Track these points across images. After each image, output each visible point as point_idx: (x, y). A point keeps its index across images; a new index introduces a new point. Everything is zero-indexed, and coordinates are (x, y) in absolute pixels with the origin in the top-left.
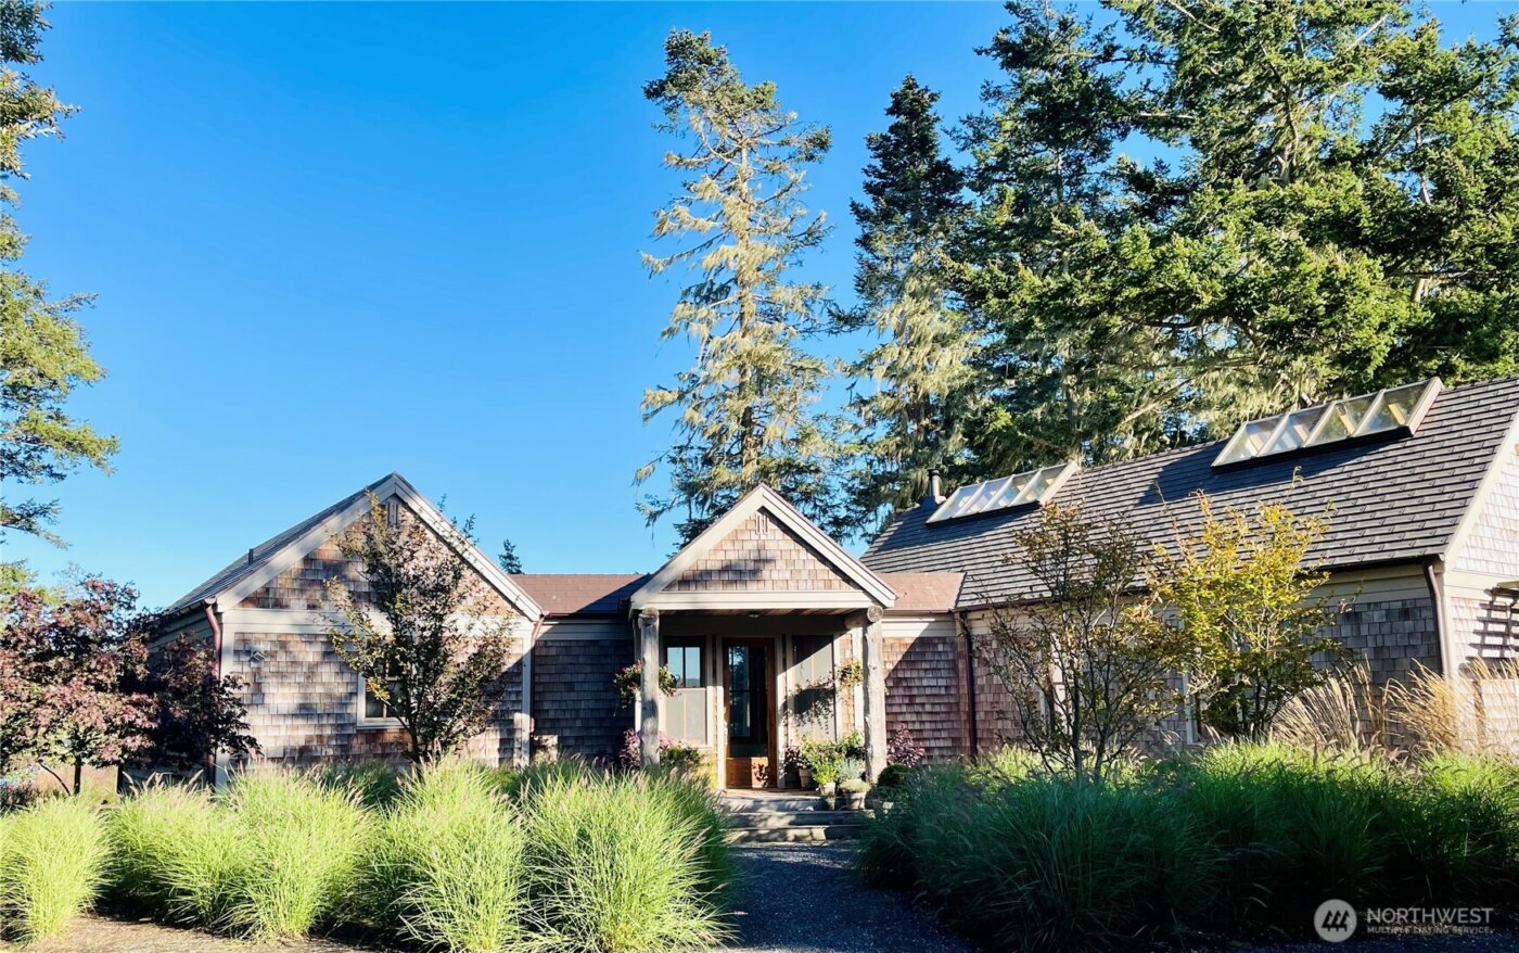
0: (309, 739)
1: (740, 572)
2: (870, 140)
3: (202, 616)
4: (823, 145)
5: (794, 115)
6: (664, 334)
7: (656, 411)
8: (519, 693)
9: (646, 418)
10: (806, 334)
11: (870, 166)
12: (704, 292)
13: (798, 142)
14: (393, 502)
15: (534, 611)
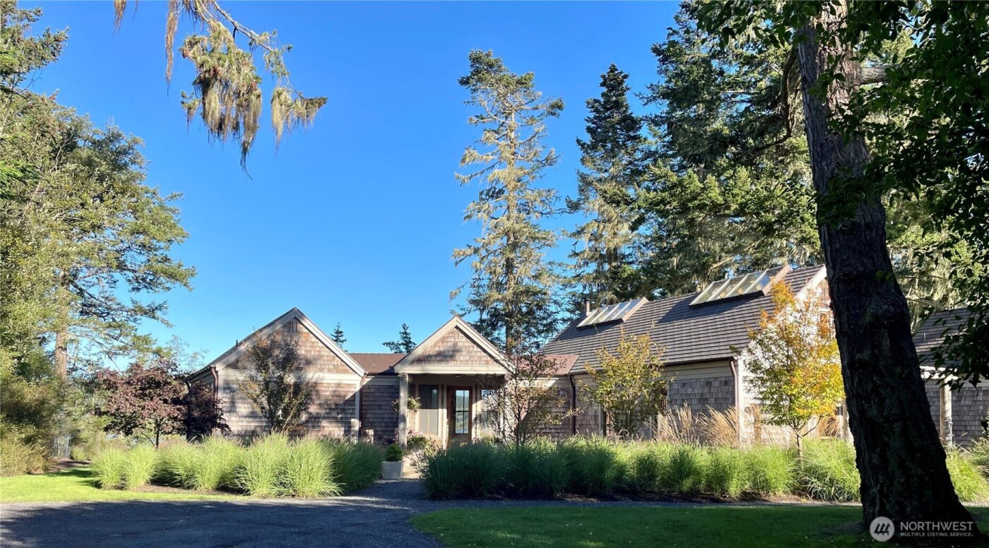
0: (256, 427)
1: (446, 356)
2: (588, 103)
3: (210, 373)
4: (560, 107)
5: (540, 93)
6: (465, 218)
7: (462, 260)
8: (354, 409)
9: (456, 264)
10: (548, 215)
11: (588, 117)
12: (491, 194)
13: (544, 108)
14: (295, 321)
15: (361, 371)
